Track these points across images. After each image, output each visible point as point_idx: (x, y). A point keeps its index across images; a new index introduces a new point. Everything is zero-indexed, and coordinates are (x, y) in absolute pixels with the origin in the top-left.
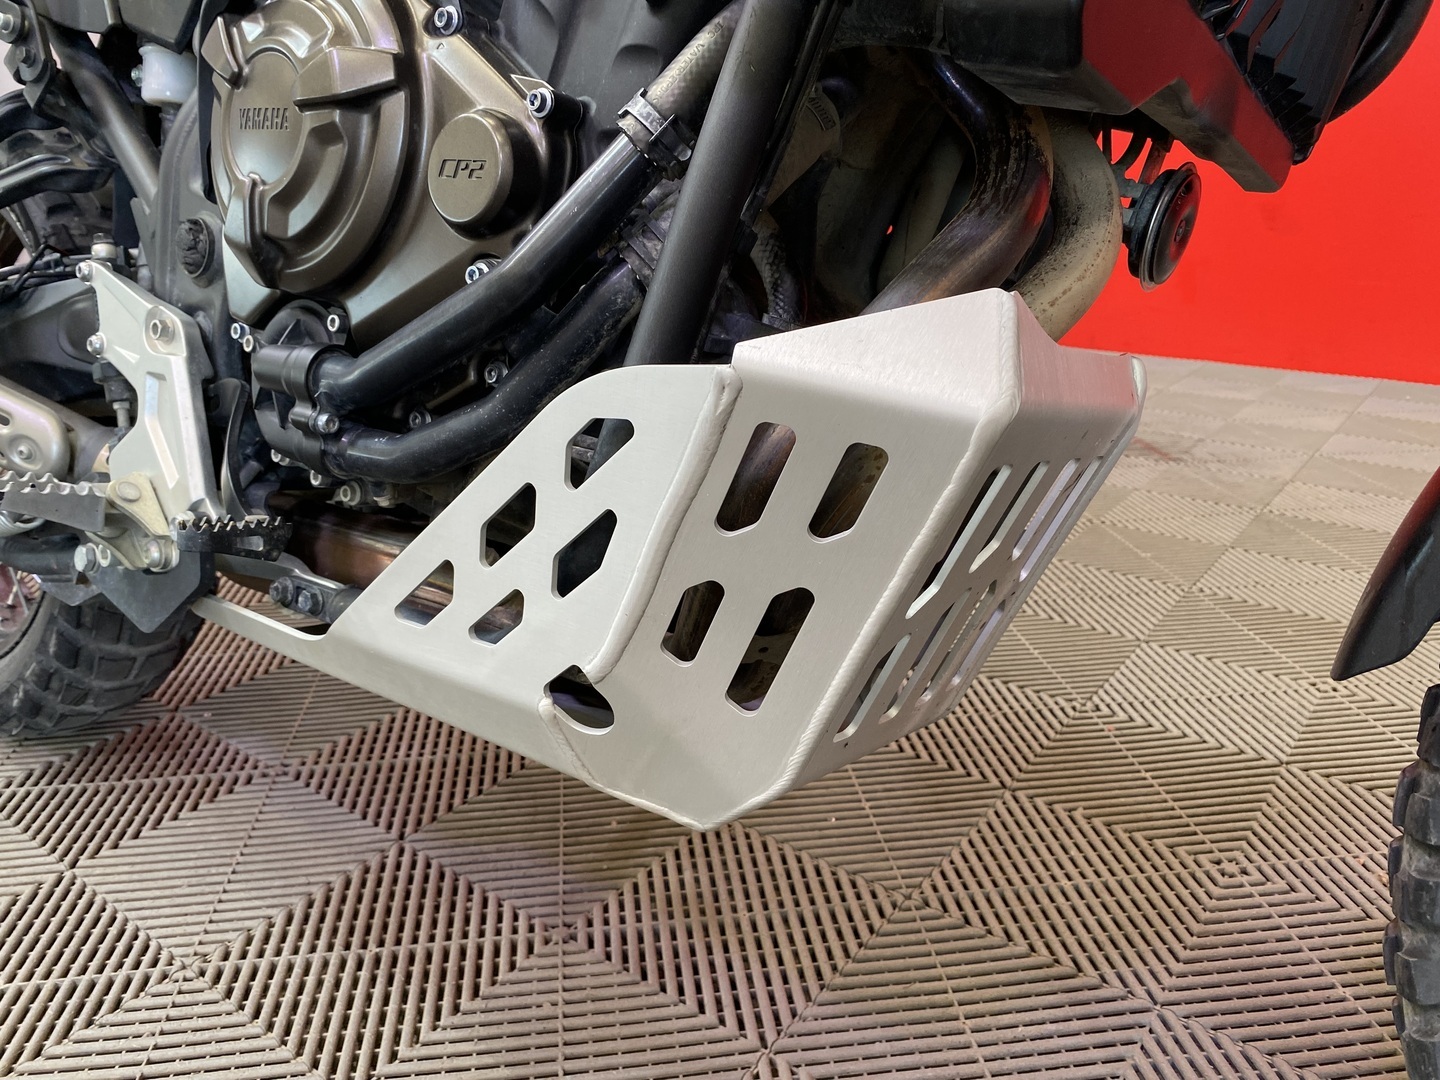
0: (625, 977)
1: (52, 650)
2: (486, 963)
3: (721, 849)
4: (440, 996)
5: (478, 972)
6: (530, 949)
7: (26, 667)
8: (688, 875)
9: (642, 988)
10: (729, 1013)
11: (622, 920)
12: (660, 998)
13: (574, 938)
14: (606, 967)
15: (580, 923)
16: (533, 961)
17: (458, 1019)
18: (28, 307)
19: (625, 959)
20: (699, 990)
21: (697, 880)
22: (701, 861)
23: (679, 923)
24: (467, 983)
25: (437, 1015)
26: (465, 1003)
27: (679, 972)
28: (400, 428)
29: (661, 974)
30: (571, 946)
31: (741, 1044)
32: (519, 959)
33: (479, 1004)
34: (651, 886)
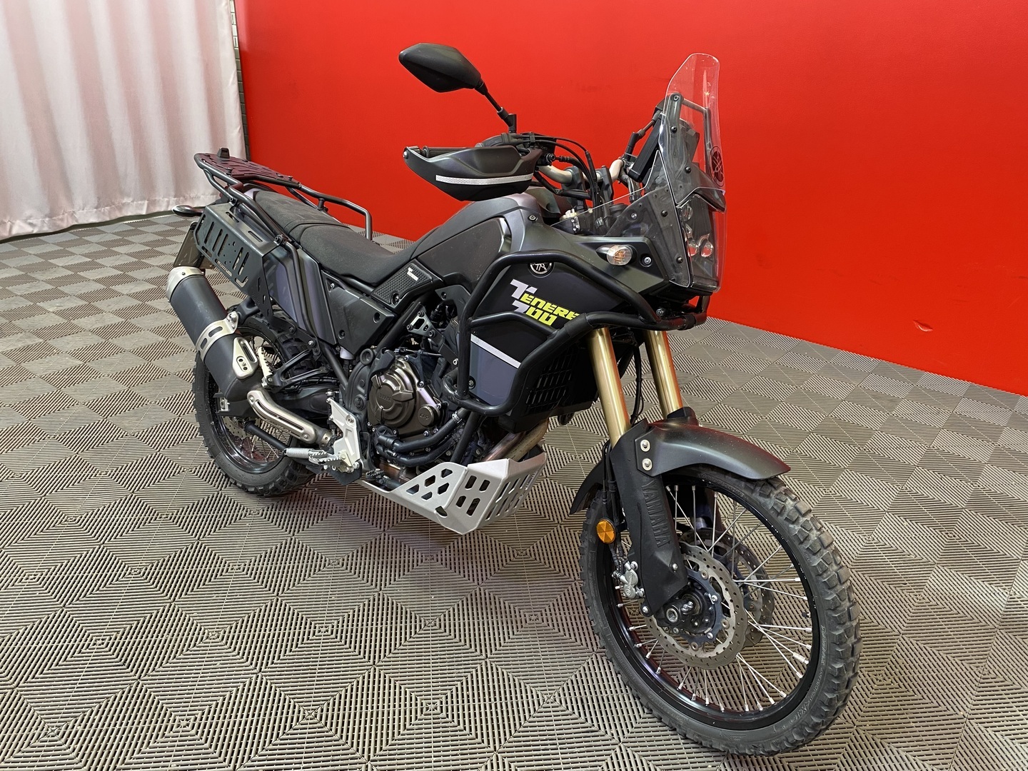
0: (446, 569)
1: (286, 475)
2: (411, 564)
3: (474, 538)
4: (400, 571)
5: (409, 566)
6: (422, 561)
7: (277, 478)
8: (464, 545)
9: (451, 571)
10: (471, 577)
11: (446, 555)
12: (455, 574)
13: (433, 559)
14: (441, 566)
15: (435, 555)
16: (423, 564)
17: (404, 576)
18: (300, 394)
19: (446, 564)
20: (464, 572)
21: (466, 546)
22: (468, 541)
23: (461, 556)
24: (406, 568)
25: (400, 576)
26: (406, 573)
27: (460, 568)
28: (411, 457)
29: (455, 568)
30: (432, 561)
31: (473, 584)
32: (419, 563)
33: (409, 573)
34: (454, 547)
